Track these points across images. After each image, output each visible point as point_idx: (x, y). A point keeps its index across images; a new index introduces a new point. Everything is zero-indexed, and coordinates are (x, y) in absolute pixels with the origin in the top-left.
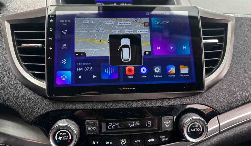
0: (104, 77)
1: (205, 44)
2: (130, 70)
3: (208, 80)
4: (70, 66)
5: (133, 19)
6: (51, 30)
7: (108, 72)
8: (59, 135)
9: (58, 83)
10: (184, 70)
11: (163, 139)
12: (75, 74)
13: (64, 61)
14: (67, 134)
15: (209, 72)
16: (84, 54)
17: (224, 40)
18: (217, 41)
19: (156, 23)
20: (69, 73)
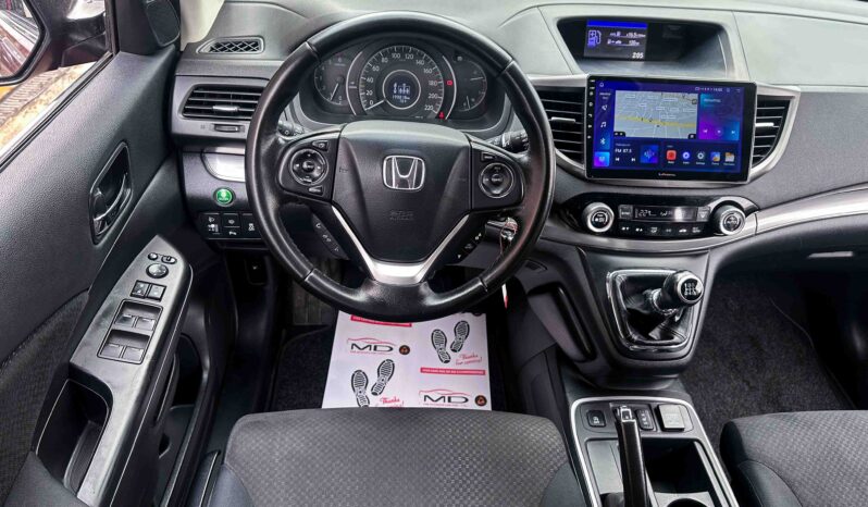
0: (643, 161)
1: (757, 129)
2: (671, 155)
3: (753, 171)
4: (608, 147)
5: (680, 94)
6: (591, 104)
7: (647, 155)
8: (596, 217)
9: (595, 164)
10: (730, 158)
11: (696, 230)
12: (613, 155)
13: (603, 141)
14: (604, 217)
15: (757, 161)
16: (624, 134)
17: (781, 123)
18: (771, 124)
19: (706, 100)
20: (608, 154)
